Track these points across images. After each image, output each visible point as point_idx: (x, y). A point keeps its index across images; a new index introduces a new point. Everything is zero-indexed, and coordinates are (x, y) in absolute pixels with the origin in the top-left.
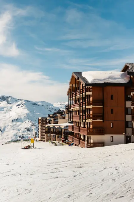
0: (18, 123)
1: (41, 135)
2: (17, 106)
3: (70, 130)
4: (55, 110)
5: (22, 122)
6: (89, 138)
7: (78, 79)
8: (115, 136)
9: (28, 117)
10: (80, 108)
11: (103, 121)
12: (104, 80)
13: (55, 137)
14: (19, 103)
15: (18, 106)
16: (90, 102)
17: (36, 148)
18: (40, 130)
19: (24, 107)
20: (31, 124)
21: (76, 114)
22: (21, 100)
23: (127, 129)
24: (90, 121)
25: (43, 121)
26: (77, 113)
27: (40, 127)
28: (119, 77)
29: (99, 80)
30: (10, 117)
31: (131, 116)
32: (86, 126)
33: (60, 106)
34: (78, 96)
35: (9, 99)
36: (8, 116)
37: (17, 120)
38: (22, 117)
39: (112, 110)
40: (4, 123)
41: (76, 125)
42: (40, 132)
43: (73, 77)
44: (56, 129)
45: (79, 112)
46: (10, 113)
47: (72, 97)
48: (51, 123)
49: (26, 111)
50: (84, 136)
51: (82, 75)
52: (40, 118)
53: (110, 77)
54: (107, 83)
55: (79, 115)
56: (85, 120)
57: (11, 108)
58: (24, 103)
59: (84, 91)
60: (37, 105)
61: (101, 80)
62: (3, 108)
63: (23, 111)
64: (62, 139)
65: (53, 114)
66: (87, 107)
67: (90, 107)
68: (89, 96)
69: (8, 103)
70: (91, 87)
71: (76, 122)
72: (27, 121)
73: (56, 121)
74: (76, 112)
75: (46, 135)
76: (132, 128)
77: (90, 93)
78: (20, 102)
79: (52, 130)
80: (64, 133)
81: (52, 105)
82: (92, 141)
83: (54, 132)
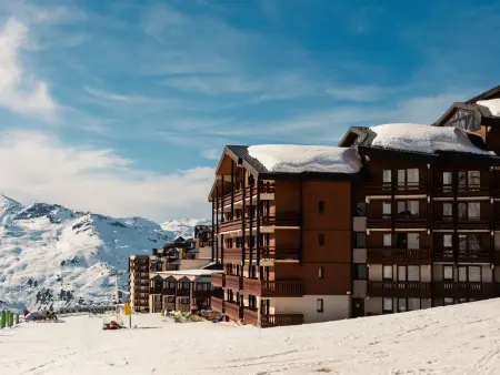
0: (77, 270)
1: (136, 298)
2: (74, 228)
3: (216, 284)
4: (166, 238)
5: (86, 266)
6: (265, 303)
7: (240, 161)
8: (326, 298)
9: (100, 255)
10: (244, 232)
11: (300, 263)
12: (303, 165)
13: (174, 301)
14: (78, 221)
15: (77, 229)
16: (268, 217)
17: (136, 327)
18: (132, 284)
19: (90, 231)
20: (106, 272)
21: (231, 246)
22: (83, 214)
23: (355, 282)
24: (269, 262)
25: (141, 265)
26: (234, 244)
27: (132, 278)
28: (338, 158)
29: (290, 164)
30: (57, 255)
31: (364, 251)
32: (258, 275)
33: (178, 229)
34: (239, 203)
35: (54, 212)
36: (52, 253)
37: (73, 261)
38: (87, 256)
39: (322, 237)
40: (42, 268)
41: (230, 273)
42: (132, 291)
43: (226, 157)
44: (175, 282)
45: (241, 241)
46: (58, 244)
47: (223, 206)
48: (161, 270)
49: (96, 241)
50: (252, 299)
51: (250, 154)
52: (133, 258)
53: (317, 160)
54: (311, 173)
55: (241, 248)
56: (258, 259)
57: (59, 233)
58: (92, 221)
59: (256, 191)
60: (122, 226)
61: (296, 166)
62: (40, 233)
63: (88, 241)
64: (192, 308)
65: (166, 248)
66: (263, 229)
67: (270, 229)
68: (268, 203)
69: (52, 221)
70: (271, 182)
71: (230, 266)
72: (98, 265)
73: (175, 263)
74: (230, 241)
75: (151, 297)
76: (367, 279)
77: (270, 197)
78: (82, 219)
79: (165, 285)
80: (197, 294)
81: (159, 227)
82: (272, 311)
83: (170, 291)
